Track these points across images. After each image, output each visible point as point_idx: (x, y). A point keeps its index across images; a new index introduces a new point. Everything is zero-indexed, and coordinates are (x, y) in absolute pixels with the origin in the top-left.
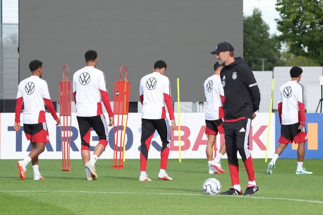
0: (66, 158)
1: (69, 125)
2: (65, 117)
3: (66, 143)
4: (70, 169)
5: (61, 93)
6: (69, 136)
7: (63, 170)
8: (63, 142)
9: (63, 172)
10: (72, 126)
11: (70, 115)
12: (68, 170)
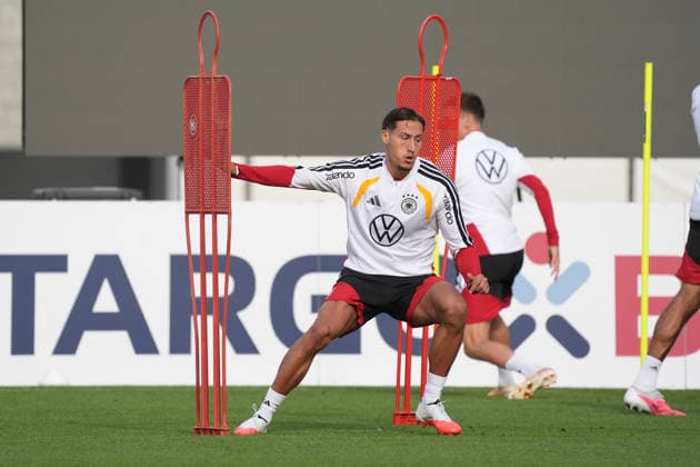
0: (211, 382)
1: (222, 250)
2: (208, 218)
3: (210, 320)
4: (224, 426)
5: (193, 125)
6: (221, 293)
7: (198, 431)
8: (199, 318)
9: (197, 438)
10: (233, 253)
11: (227, 211)
12: (217, 431)
